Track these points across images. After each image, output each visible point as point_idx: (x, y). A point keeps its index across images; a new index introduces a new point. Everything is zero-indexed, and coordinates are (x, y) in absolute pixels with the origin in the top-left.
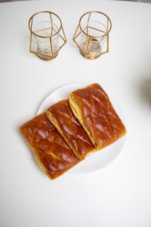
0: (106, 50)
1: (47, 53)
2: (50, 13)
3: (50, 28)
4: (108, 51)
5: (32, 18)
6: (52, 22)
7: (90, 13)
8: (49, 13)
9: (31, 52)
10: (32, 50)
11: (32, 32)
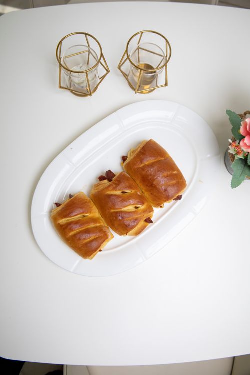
0: (165, 84)
1: (83, 87)
2: (86, 34)
3: (86, 51)
4: (166, 85)
5: (61, 43)
6: (89, 46)
7: (142, 33)
8: (84, 35)
9: (61, 88)
10: (62, 86)
11: (61, 66)
